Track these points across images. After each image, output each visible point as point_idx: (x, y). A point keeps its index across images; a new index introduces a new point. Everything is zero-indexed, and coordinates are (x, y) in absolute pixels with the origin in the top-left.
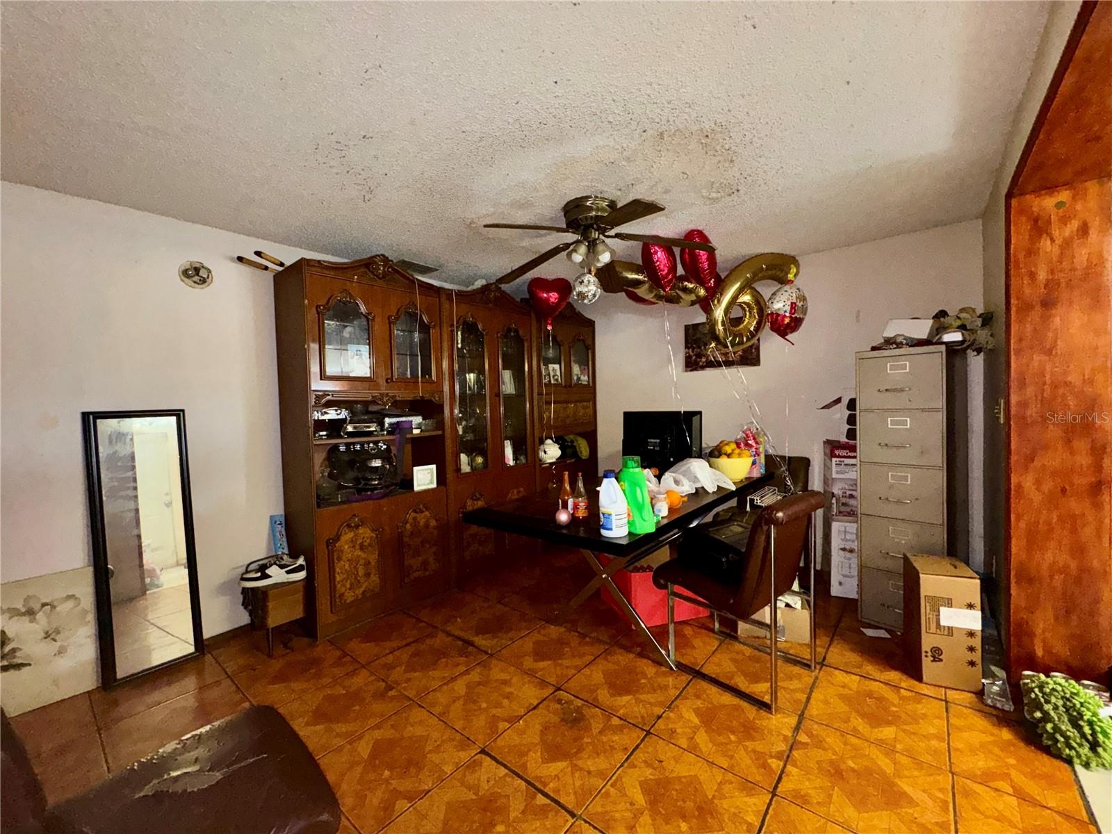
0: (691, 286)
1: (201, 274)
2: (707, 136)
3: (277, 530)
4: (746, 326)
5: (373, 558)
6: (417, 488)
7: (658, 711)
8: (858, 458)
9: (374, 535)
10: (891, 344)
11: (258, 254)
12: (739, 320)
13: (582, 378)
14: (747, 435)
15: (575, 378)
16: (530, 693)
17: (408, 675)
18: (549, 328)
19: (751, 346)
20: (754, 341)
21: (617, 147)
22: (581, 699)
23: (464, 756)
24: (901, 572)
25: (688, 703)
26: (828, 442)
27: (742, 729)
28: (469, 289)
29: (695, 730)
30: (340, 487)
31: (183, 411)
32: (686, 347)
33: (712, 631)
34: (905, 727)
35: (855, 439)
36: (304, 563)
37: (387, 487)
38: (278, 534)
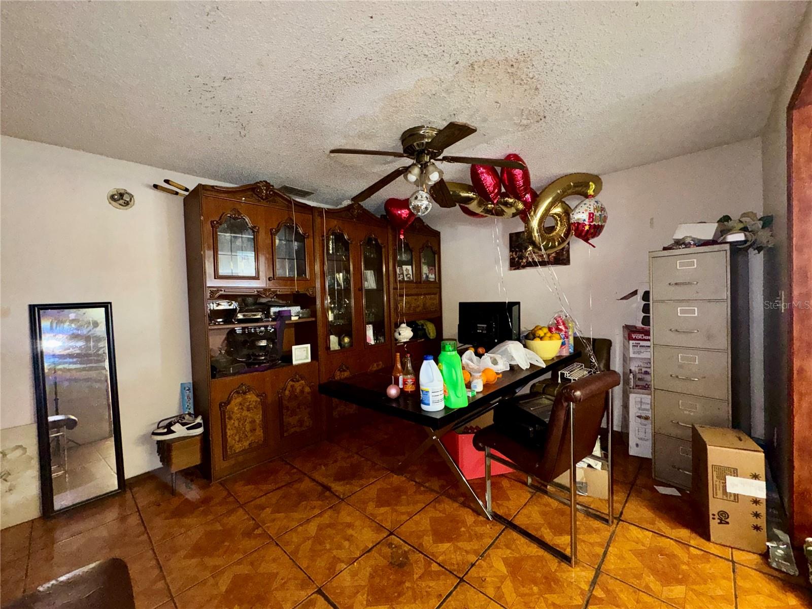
0: (511, 200)
1: (124, 198)
2: (512, 65)
3: (186, 395)
4: (557, 234)
5: (258, 418)
6: (295, 362)
7: (472, 558)
8: (652, 341)
9: (259, 400)
10: (681, 245)
11: (167, 181)
12: (552, 229)
13: (430, 276)
14: (558, 321)
15: (424, 276)
16: (367, 536)
17: (273, 516)
18: (402, 237)
19: (563, 249)
20: (565, 244)
21: (436, 79)
22: (409, 545)
23: (303, 594)
24: (691, 440)
25: (499, 552)
26: (627, 327)
27: (544, 581)
28: (338, 207)
29: (502, 579)
30: (235, 361)
31: (110, 303)
32: (511, 251)
33: (525, 484)
34: (694, 587)
35: (649, 325)
36: (201, 422)
37: (272, 361)
38: (186, 398)
